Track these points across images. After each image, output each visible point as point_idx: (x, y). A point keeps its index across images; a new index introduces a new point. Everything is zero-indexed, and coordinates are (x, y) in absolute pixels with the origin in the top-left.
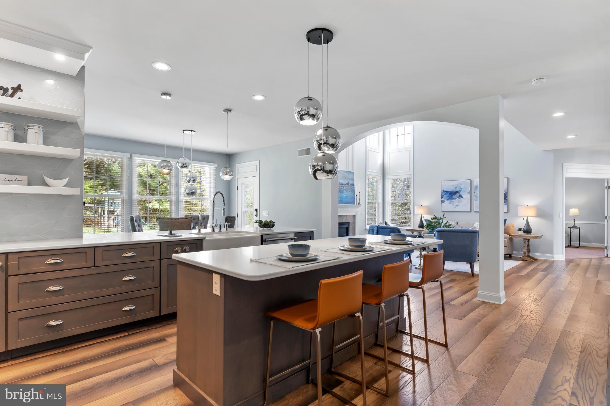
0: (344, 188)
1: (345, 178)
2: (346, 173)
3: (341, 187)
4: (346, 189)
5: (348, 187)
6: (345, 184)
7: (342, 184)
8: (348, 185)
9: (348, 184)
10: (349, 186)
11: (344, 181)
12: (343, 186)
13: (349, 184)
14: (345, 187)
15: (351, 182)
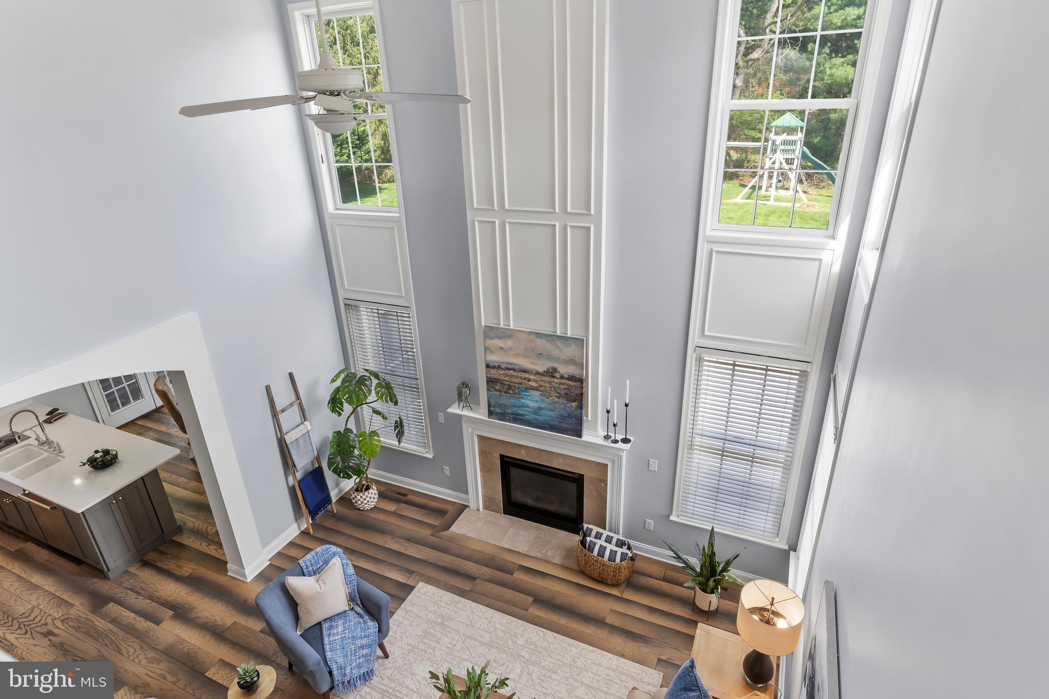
0: (533, 384)
1: (541, 354)
2: (545, 341)
3: (517, 381)
4: (541, 386)
5: (550, 382)
6: (537, 373)
7: (525, 371)
8: (554, 377)
9: (551, 373)
10: (556, 381)
11: (533, 363)
12: (527, 376)
13: (558, 375)
14: (536, 381)
15: (565, 370)
